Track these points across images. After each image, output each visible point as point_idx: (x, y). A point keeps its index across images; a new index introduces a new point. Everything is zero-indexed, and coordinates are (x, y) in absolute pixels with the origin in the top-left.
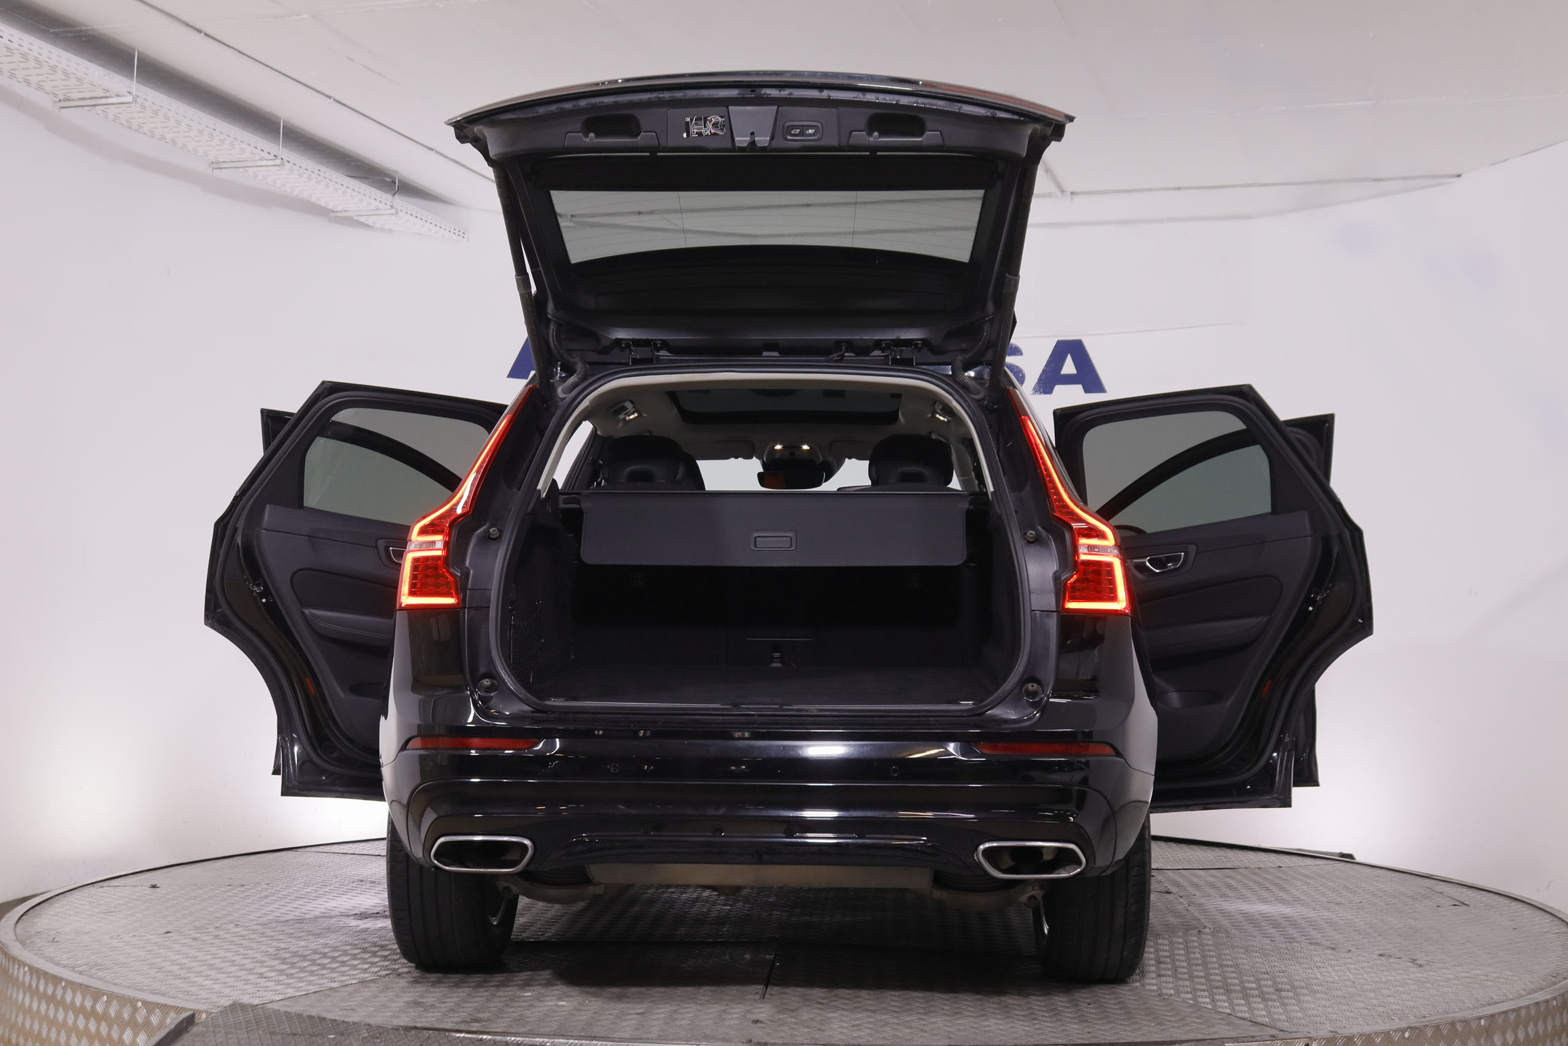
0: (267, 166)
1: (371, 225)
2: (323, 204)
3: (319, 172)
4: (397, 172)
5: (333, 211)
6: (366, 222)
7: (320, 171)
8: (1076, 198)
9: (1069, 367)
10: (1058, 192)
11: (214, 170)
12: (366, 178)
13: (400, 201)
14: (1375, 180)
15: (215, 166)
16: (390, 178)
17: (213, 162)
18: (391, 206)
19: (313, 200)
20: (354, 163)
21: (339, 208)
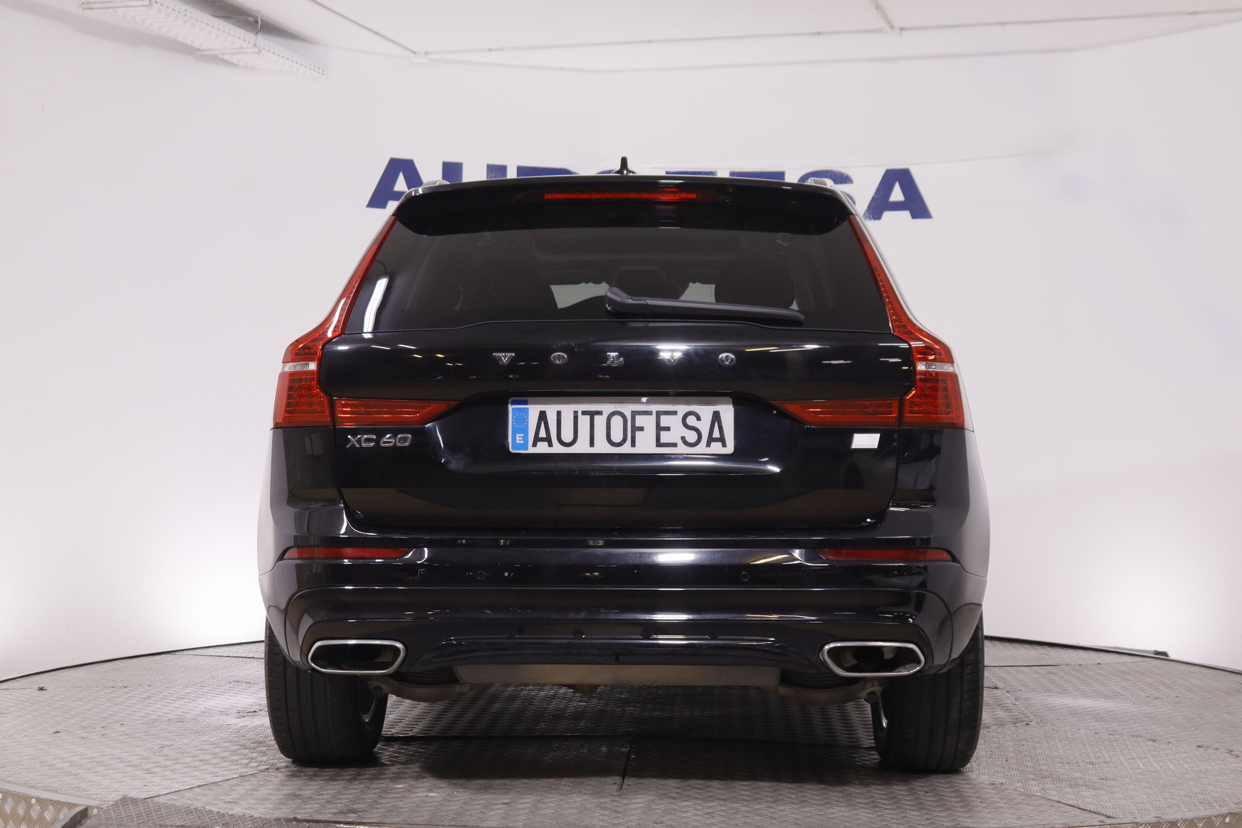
0: (136, 6)
1: (235, 61)
2: (189, 43)
3: (184, 14)
4: (259, 12)
5: (199, 50)
6: (230, 60)
7: (186, 11)
8: (904, 33)
9: (897, 195)
10: (887, 28)
11: (85, 11)
12: (231, 18)
13: (262, 40)
15: (86, 6)
16: (252, 18)
17: (83, 3)
18: (255, 45)
19: (180, 39)
21: (205, 47)
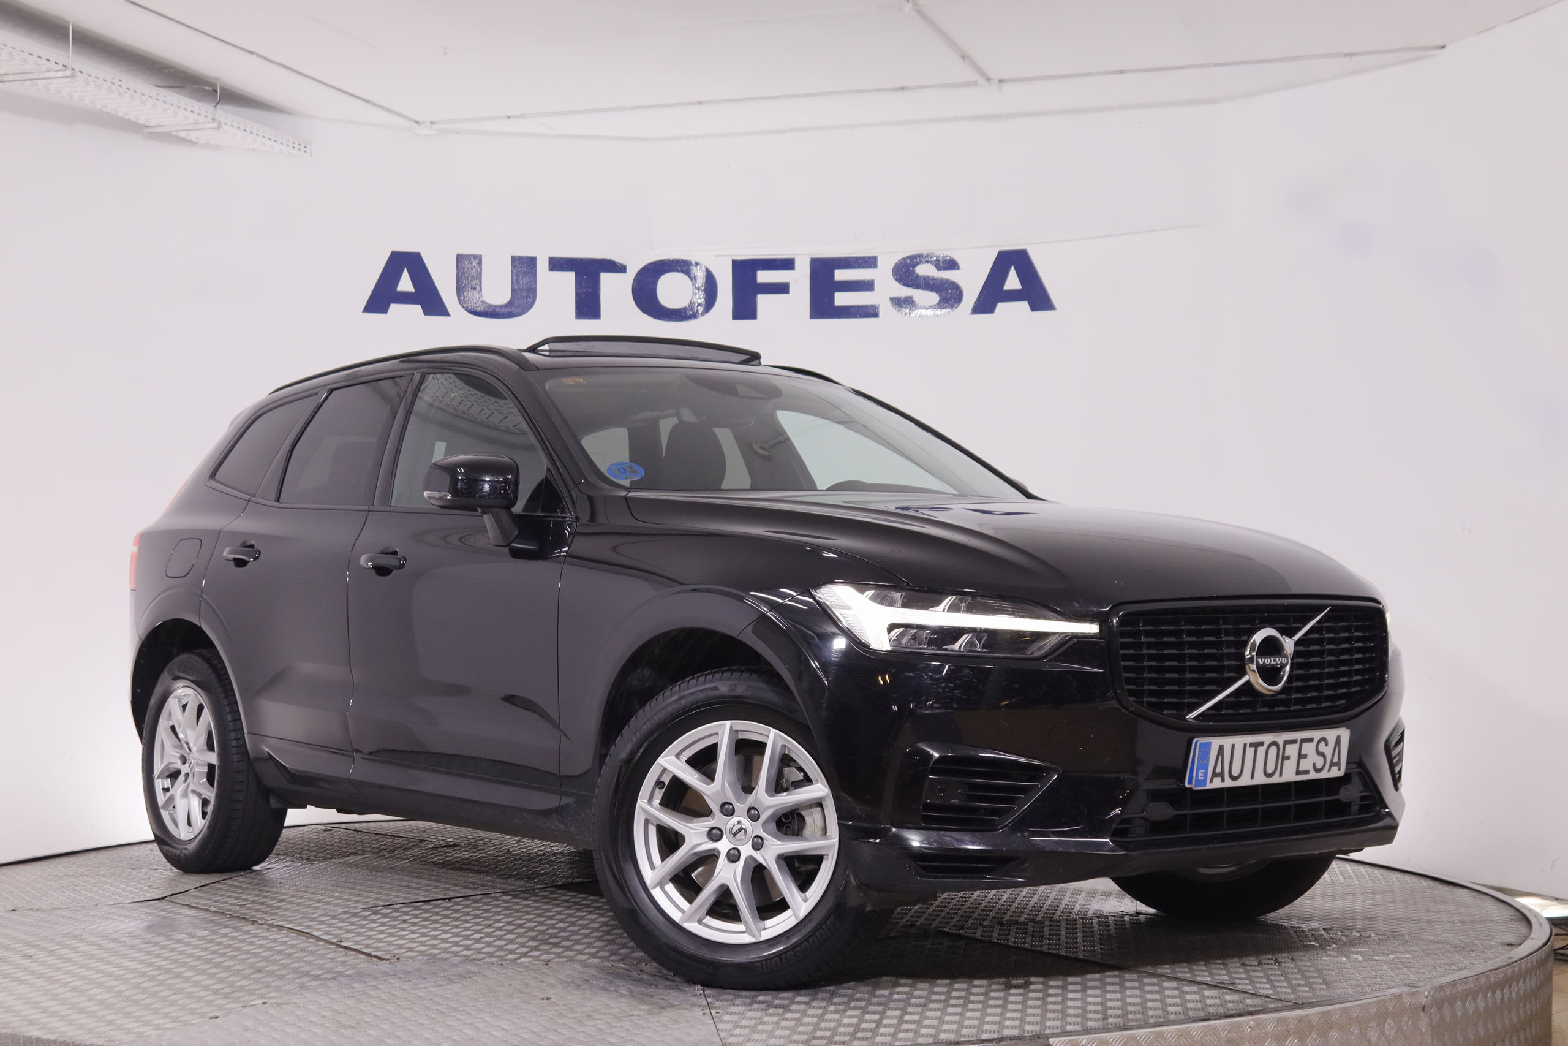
0: (55, 78)
1: (194, 140)
2: (133, 119)
3: (120, 83)
4: (218, 79)
5: (145, 126)
6: (186, 138)
7: (120, 81)
8: (1005, 86)
9: (1013, 282)
10: (982, 81)
12: (182, 87)
13: (225, 113)
14: (1347, 55)
16: (210, 87)
18: (214, 119)
19: (120, 114)
20: (166, 71)
21: (153, 124)
